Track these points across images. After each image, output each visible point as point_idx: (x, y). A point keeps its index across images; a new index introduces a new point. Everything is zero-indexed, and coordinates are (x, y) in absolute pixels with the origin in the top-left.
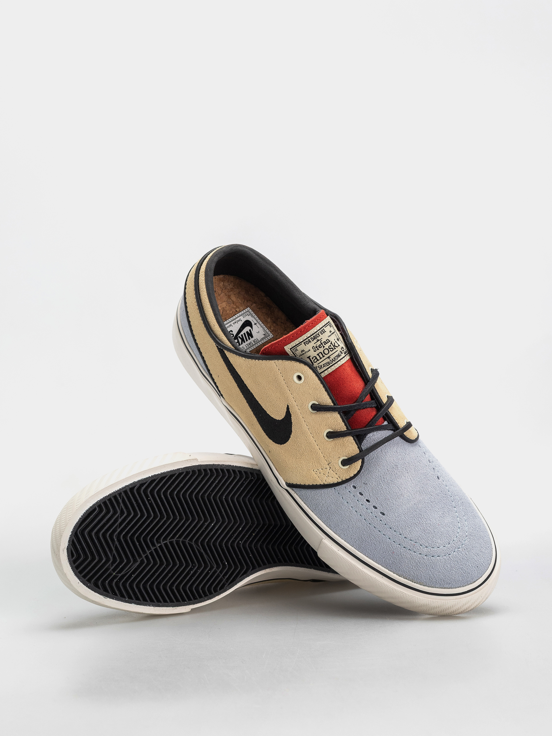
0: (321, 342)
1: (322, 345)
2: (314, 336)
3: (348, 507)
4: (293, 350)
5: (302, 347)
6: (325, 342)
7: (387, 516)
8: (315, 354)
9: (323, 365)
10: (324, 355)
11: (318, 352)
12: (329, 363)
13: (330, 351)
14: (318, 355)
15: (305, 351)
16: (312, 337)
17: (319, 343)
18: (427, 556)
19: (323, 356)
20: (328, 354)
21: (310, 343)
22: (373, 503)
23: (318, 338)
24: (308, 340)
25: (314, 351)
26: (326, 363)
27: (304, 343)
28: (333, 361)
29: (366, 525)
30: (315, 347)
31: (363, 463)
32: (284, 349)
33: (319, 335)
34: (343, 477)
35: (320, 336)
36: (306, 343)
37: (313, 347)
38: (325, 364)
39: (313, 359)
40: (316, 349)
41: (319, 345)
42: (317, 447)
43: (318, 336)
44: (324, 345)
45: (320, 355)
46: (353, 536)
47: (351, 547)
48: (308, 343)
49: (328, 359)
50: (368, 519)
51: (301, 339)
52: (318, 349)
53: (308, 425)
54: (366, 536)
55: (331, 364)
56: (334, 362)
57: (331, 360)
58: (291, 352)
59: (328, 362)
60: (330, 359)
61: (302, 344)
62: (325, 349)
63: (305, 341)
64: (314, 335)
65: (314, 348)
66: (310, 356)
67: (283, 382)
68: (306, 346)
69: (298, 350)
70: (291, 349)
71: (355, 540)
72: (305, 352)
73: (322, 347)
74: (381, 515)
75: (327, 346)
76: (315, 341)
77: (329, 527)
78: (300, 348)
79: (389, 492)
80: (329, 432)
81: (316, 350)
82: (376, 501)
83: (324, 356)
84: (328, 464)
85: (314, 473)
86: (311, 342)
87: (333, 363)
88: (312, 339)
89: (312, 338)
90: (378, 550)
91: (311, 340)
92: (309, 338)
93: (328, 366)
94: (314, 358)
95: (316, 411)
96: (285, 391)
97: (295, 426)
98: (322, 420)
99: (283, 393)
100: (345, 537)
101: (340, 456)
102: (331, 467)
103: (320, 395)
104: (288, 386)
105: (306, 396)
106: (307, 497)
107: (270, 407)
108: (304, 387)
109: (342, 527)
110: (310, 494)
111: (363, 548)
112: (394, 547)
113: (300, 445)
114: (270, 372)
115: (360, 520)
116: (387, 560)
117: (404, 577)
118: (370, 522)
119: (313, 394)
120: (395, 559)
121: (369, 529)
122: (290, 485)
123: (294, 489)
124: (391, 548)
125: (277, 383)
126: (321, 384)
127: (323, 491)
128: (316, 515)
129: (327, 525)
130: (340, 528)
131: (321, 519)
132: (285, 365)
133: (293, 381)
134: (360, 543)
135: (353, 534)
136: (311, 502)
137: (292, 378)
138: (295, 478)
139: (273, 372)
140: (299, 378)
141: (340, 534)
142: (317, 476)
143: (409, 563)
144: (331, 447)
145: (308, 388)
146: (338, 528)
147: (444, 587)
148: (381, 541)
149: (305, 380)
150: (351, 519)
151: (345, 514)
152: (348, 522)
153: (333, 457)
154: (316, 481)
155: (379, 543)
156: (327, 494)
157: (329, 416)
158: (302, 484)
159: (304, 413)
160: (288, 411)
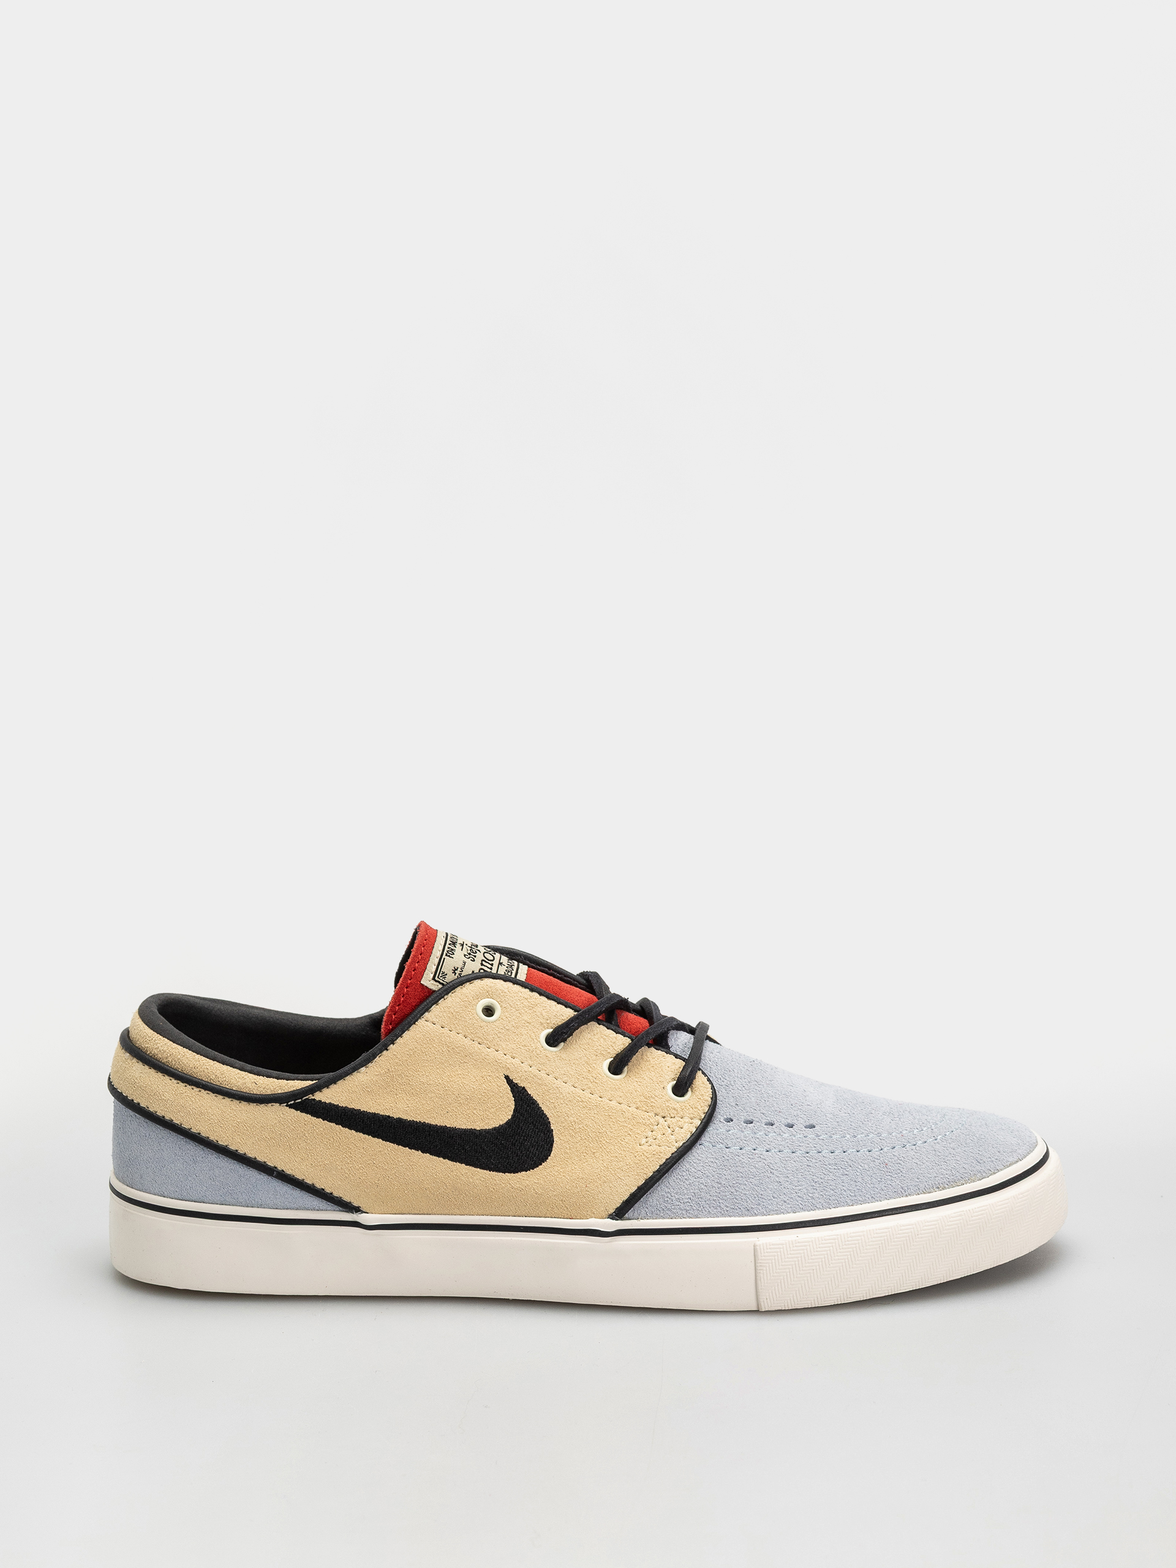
1: (475, 948)
2: (451, 941)
3: (748, 1153)
4: (438, 977)
5: (449, 964)
7: (820, 1125)
8: (478, 963)
10: (490, 962)
12: (509, 970)
14: (482, 964)
15: (458, 968)
16: (449, 942)
19: (492, 965)
21: (454, 952)
22: (780, 1123)
24: (448, 949)
27: (446, 955)
28: (511, 968)
29: (802, 1158)
31: (706, 1076)
32: (424, 985)
33: (454, 939)
34: (699, 1111)
36: (449, 953)
37: (464, 955)
39: (481, 970)
40: (471, 956)
41: (471, 950)
42: (614, 1103)
43: (456, 941)
45: (485, 964)
46: (799, 1192)
47: (812, 1212)
48: (452, 954)
49: (502, 966)
50: (795, 1147)
51: (436, 952)
52: (475, 957)
53: (565, 1079)
54: (820, 1173)
55: (514, 971)
56: (515, 968)
57: (506, 967)
58: (438, 984)
59: (507, 970)
61: (444, 959)
62: (485, 953)
63: (445, 952)
64: (449, 939)
65: (466, 957)
66: (474, 970)
67: (467, 1041)
68: (452, 958)
69: (446, 975)
70: (434, 979)
71: (810, 1195)
72: (459, 969)
74: (810, 1129)
76: (459, 946)
77: (749, 1212)
78: (447, 967)
80: (611, 1064)
82: (782, 1115)
84: (656, 1114)
85: (645, 1147)
86: (455, 950)
88: (452, 945)
90: (860, 1180)
91: (452, 948)
92: (448, 945)
93: (512, 974)
94: (483, 968)
95: (562, 1044)
96: (483, 1054)
97: (546, 1101)
98: (584, 1050)
99: (483, 1061)
100: (789, 1206)
101: (662, 1086)
102: (664, 1115)
103: (545, 1011)
104: (480, 1040)
105: (526, 1032)
106: (668, 1201)
107: (475, 1112)
108: (510, 1019)
109: (770, 1192)
110: (667, 1190)
111: (833, 1197)
112: (878, 1158)
113: (580, 1126)
114: (431, 1046)
115: (787, 1159)
116: (889, 1182)
117: (938, 1188)
118: (804, 1150)
119: (534, 1018)
120: (899, 1171)
121: (814, 1161)
122: (620, 1213)
123: (630, 1214)
124: (876, 1160)
125: (459, 1053)
126: (534, 993)
127: (685, 1163)
128: (709, 1215)
129: (742, 1215)
130: (769, 1198)
131: (723, 1215)
132: (449, 1008)
133: (482, 1024)
134: (821, 1193)
135: (797, 1188)
136: (682, 1202)
137: (477, 1020)
138: (621, 1186)
139: (436, 1041)
140: (489, 1011)
141: (776, 1209)
142: (654, 1147)
143: (924, 1161)
144: (635, 1084)
145: (518, 1015)
146: (764, 1200)
147: (1009, 1163)
148: (850, 1163)
149: (501, 1006)
150: (772, 1167)
151: (755, 1167)
152: (772, 1175)
153: (653, 1096)
154: (661, 1155)
155: (850, 1168)
156: (698, 1162)
157: (589, 1036)
158: (641, 1182)
159: (543, 1064)
160: (514, 1085)
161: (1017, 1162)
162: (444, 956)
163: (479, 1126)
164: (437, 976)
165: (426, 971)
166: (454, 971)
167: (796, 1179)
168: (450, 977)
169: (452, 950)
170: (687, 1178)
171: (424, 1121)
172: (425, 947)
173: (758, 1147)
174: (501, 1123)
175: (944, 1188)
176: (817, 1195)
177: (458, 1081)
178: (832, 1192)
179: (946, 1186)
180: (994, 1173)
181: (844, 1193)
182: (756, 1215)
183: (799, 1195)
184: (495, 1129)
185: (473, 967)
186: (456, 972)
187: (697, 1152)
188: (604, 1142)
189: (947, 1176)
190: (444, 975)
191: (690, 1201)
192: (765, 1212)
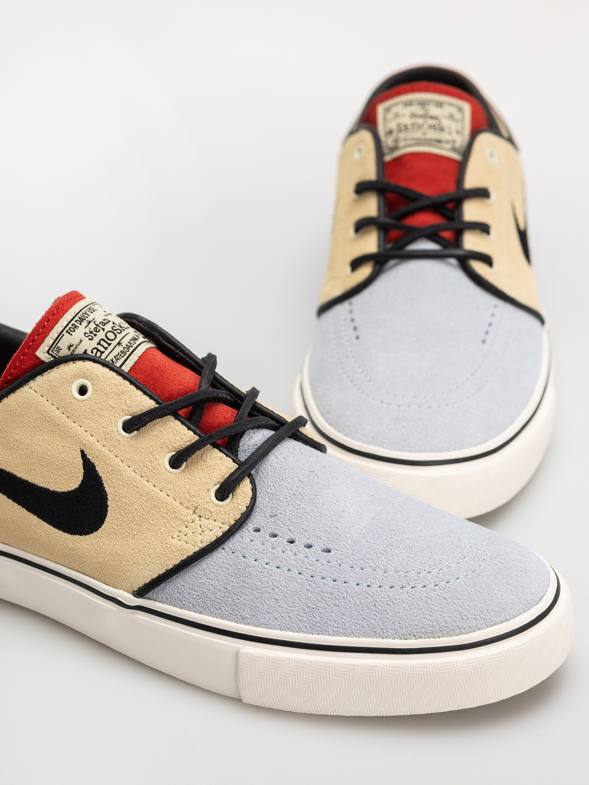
0: (95, 323)
1: (99, 327)
2: (80, 318)
3: (260, 567)
4: (52, 351)
5: (67, 340)
6: (103, 323)
7: (336, 551)
8: (94, 344)
9: (115, 357)
10: (109, 342)
11: (96, 339)
12: (124, 352)
13: (116, 333)
14: (99, 344)
15: (73, 345)
16: (77, 318)
17: (92, 326)
18: (438, 585)
19: (109, 345)
20: (115, 339)
21: (77, 329)
22: (300, 542)
23: (88, 319)
24: (72, 325)
25: (90, 339)
26: (119, 353)
27: (67, 332)
28: (129, 348)
29: (306, 581)
30: (88, 334)
31: (253, 482)
32: (36, 356)
33: (86, 314)
34: (230, 519)
35: (89, 315)
36: (70, 330)
37: (86, 333)
38: (117, 356)
39: (92, 352)
40: (92, 334)
41: (94, 329)
42: (163, 494)
43: (86, 316)
44: (103, 327)
45: (102, 342)
46: (291, 612)
47: (296, 634)
48: (74, 330)
49: (119, 346)
50: (304, 569)
51: (58, 328)
52: (95, 335)
53: (129, 463)
54: (315, 599)
55: (128, 354)
56: (131, 349)
57: (125, 346)
58: (51, 357)
59: (121, 352)
60: (122, 346)
61: (63, 335)
62: (107, 333)
63: (67, 328)
64: (79, 315)
65: (86, 335)
66: (86, 350)
67: (58, 413)
68: (72, 335)
69: (61, 349)
70: (48, 352)
71: (299, 617)
72: (74, 347)
73: (101, 330)
74: (325, 554)
75: (108, 327)
76: (85, 323)
77: (244, 620)
78: (63, 344)
79: (320, 514)
80: (172, 457)
81: (92, 336)
82: (306, 534)
83: (111, 344)
84: (194, 512)
85: (174, 541)
86: (78, 327)
87: (130, 351)
88: (78, 322)
89: (77, 320)
90: (348, 613)
91: (77, 325)
92: (73, 322)
93: (123, 357)
94: (95, 351)
95: (136, 432)
96: (67, 427)
97: (109, 479)
98: (152, 441)
99: (66, 433)
100: (278, 623)
101: (207, 488)
102: (200, 515)
103: (130, 399)
104: (68, 414)
105: (108, 415)
106: (180, 592)
107: (51, 475)
108: (97, 401)
109: (266, 607)
110: (182, 583)
111: (318, 625)
112: (373, 595)
113: (130, 508)
114: (29, 411)
115: (291, 579)
116: (372, 621)
117: (415, 636)
118: (310, 573)
119: (118, 404)
120: (385, 612)
121: (314, 586)
122: (141, 592)
123: (150, 594)
124: (369, 597)
125: (49, 422)
126: (125, 381)
127: (203, 563)
128: (211, 614)
129: (237, 622)
130: (264, 612)
131: (222, 617)
132: (50, 381)
133: (73, 401)
134: (309, 618)
135: (290, 608)
136: (192, 596)
137: (69, 397)
138: (146, 570)
139: (33, 407)
140: (83, 391)
141: (267, 623)
142: (182, 543)
143: (413, 607)
144: (186, 480)
145: (106, 399)
146: (259, 613)
147: (493, 623)
148: (345, 595)
149: (93, 388)
150: (275, 584)
151: (260, 581)
152: (272, 592)
153: (197, 495)
154: (185, 552)
155: (343, 600)
156: (214, 564)
157: (161, 429)
158: (162, 571)
159: (115, 447)
160: (87, 460)
161: (503, 622)
162: (64, 332)
163: (53, 487)
164: (52, 349)
165: (43, 344)
166: (69, 347)
167: (292, 600)
168: (65, 352)
169: (76, 327)
170: (200, 576)
171: (12, 472)
172: (49, 322)
173: (271, 562)
174: (70, 490)
175: (421, 637)
176: (305, 619)
177: (44, 446)
178: (319, 619)
179: (423, 636)
180: (474, 631)
181: (329, 622)
182: (249, 624)
183: (290, 615)
184: (64, 493)
185: (88, 345)
186: (71, 348)
187: (219, 556)
188: (145, 527)
189: (426, 626)
190: (59, 349)
191: (198, 598)
192: (256, 624)
